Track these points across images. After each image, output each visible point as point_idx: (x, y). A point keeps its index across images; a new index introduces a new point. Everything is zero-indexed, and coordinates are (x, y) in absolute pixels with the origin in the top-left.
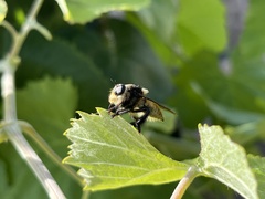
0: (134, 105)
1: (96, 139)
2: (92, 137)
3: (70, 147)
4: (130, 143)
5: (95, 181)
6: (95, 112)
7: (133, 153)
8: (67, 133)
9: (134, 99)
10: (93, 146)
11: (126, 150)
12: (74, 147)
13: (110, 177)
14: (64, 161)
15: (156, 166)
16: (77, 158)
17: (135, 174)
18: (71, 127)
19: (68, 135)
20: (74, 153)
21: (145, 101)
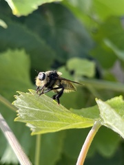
0: (53, 85)
2: (30, 106)
3: (18, 111)
4: (54, 109)
5: (37, 130)
6: (28, 92)
7: (57, 114)
9: (53, 81)
10: (32, 111)
11: (52, 113)
12: (20, 112)
13: (46, 127)
14: (16, 120)
15: (73, 121)
16: (23, 118)
17: (62, 125)
18: (16, 99)
19: (15, 104)
20: (21, 115)
21: (60, 81)
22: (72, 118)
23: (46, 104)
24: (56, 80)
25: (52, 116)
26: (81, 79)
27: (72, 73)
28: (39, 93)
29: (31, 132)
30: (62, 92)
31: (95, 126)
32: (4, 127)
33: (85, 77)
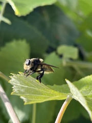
1: (23, 85)
2: (21, 84)
3: (13, 87)
4: (37, 86)
5: (28, 101)
6: (19, 74)
7: (40, 90)
8: (10, 82)
9: (36, 66)
10: (23, 88)
11: (37, 89)
12: (15, 88)
13: (34, 99)
14: (12, 94)
15: (53, 95)
16: (17, 92)
17: (45, 98)
18: (11, 79)
19: (11, 83)
20: (15, 90)
21: (42, 66)
22: (52, 93)
23: (32, 82)
24: (38, 65)
25: (37, 91)
26: (68, 61)
27: (61, 56)
28: (26, 75)
29: (24, 102)
30: (43, 74)
31: (68, 99)
32: (4, 99)
33: (71, 59)
